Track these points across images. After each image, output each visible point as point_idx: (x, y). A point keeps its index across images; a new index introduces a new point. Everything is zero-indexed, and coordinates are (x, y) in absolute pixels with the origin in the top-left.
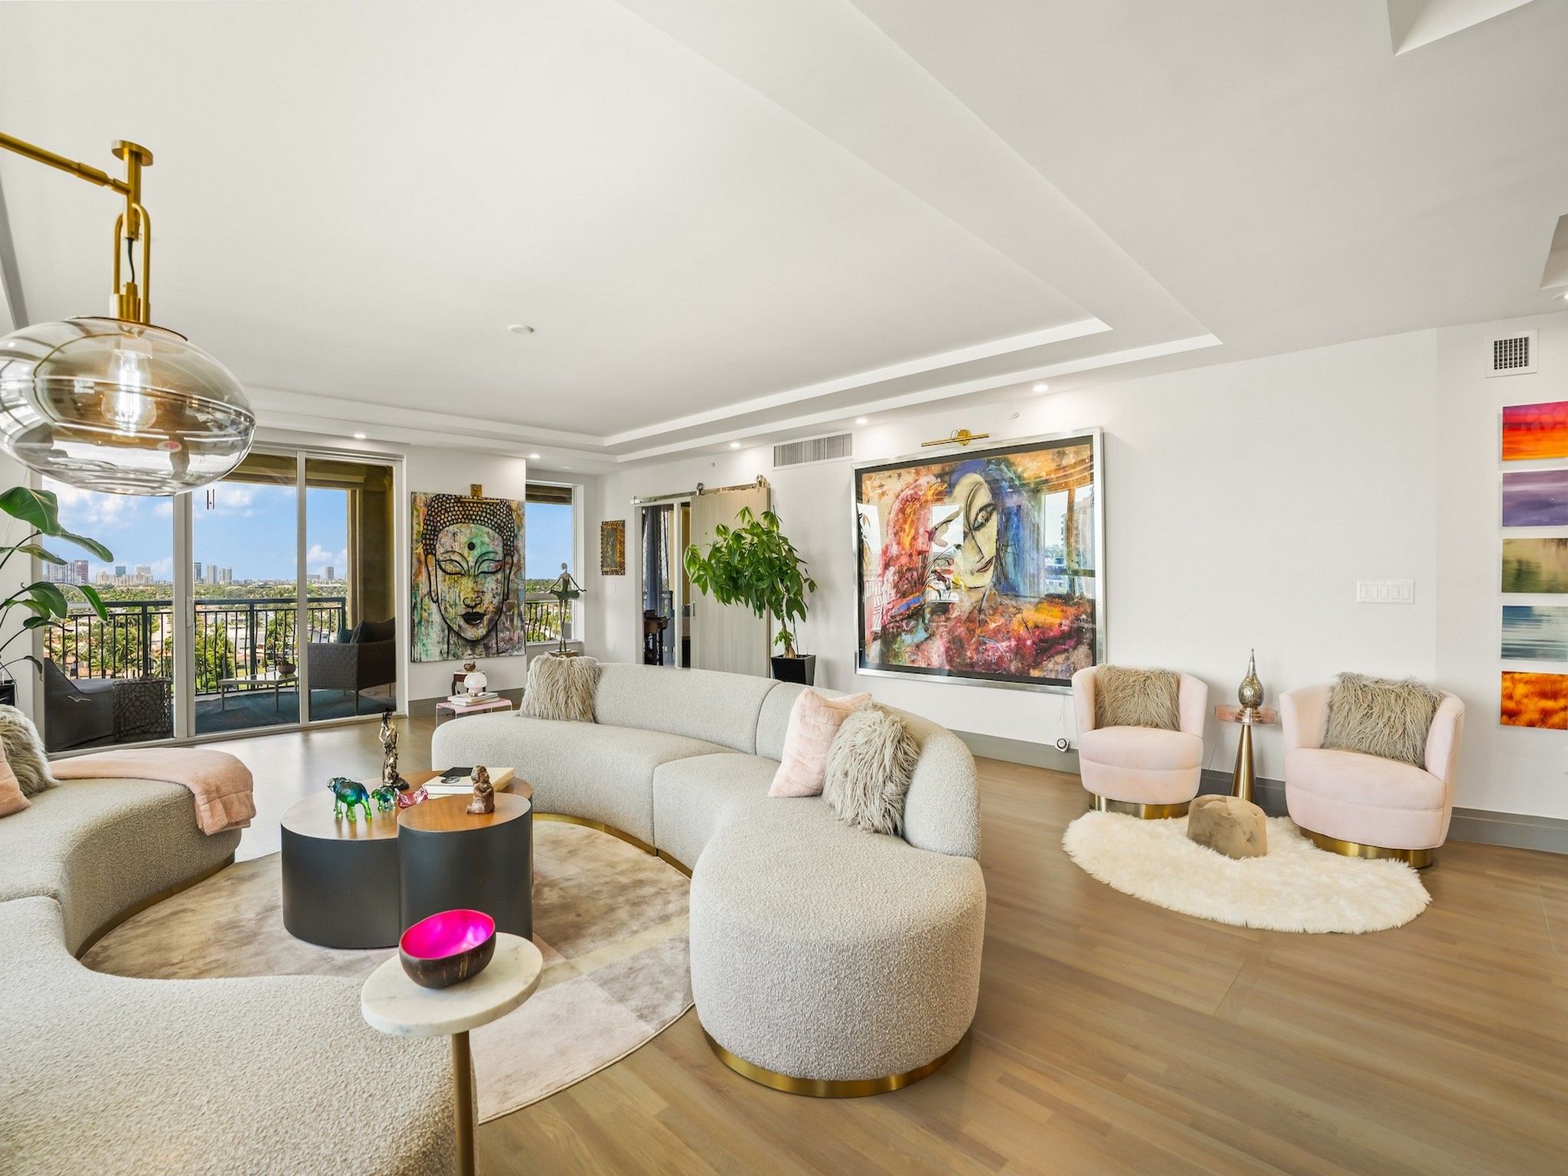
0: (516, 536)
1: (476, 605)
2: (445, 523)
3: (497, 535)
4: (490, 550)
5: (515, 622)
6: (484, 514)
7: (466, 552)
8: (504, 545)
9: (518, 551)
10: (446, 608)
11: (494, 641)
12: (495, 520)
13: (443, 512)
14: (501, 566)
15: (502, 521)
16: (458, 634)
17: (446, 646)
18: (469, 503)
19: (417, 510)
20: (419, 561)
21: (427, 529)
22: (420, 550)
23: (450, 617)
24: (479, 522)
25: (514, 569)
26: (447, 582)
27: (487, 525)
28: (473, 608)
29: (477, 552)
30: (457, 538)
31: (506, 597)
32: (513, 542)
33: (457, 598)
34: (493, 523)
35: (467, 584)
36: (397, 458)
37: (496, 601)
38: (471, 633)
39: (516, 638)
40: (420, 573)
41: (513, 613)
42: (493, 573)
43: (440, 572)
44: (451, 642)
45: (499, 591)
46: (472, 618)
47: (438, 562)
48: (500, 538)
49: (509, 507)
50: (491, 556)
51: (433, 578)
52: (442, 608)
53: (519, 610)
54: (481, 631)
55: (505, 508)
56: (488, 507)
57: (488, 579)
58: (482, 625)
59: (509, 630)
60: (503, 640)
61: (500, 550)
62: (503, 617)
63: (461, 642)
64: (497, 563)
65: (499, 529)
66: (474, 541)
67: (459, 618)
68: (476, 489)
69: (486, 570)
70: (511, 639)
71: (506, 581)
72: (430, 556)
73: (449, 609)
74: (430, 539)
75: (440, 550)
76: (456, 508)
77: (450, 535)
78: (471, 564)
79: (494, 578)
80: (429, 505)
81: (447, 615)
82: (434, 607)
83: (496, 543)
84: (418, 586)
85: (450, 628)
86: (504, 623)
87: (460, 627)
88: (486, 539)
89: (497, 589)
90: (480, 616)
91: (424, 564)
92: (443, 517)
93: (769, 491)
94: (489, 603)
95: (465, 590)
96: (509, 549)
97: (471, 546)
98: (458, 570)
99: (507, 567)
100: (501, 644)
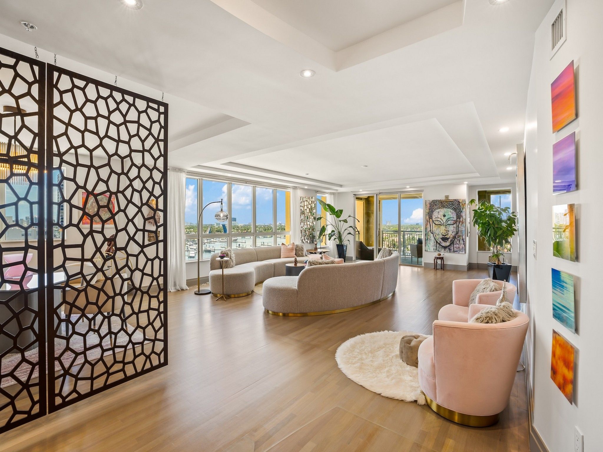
0: (461, 212)
1: (446, 235)
2: (435, 209)
4: (451, 217)
5: (461, 242)
6: (449, 205)
7: (442, 218)
8: (457, 215)
9: (462, 217)
10: (435, 235)
11: (453, 247)
12: (453, 206)
13: (435, 205)
14: (455, 222)
15: (456, 207)
16: (439, 244)
17: (435, 247)
18: (444, 202)
19: (427, 206)
20: (427, 221)
21: (430, 211)
22: (428, 218)
23: (437, 238)
24: (447, 208)
25: (461, 223)
26: (436, 227)
27: (450, 208)
28: (445, 236)
29: (446, 218)
30: (440, 213)
31: (457, 233)
32: (460, 214)
33: (439, 233)
34: (452, 208)
35: (443, 228)
37: (453, 234)
38: (444, 244)
39: (461, 247)
40: (428, 224)
41: (460, 238)
42: (453, 224)
43: (434, 224)
44: (437, 246)
45: (454, 231)
46: (445, 239)
47: (433, 221)
48: (455, 213)
49: (459, 202)
50: (452, 219)
51: (431, 226)
52: (434, 235)
53: (462, 238)
54: (448, 244)
55: (457, 202)
56: (450, 202)
57: (450, 227)
58: (448, 242)
59: (458, 244)
60: (456, 247)
61: (455, 217)
62: (456, 240)
63: (441, 247)
64: (454, 221)
65: (455, 209)
66: (445, 214)
67: (440, 239)
68: (447, 197)
69: (450, 224)
71: (457, 227)
73: (437, 236)
74: (430, 214)
75: (434, 217)
76: (439, 204)
77: (437, 212)
78: (444, 221)
79: (453, 226)
80: (430, 204)
81: (436, 238)
82: (432, 235)
83: (453, 214)
84: (427, 228)
85: (437, 242)
86: (456, 242)
87: (440, 242)
88: (450, 213)
89: (454, 230)
90: (448, 239)
91: (429, 222)
92: (435, 207)
94: (451, 235)
95: (442, 230)
96: (459, 216)
97: (444, 216)
98: (440, 223)
99: (458, 222)
100: (455, 249)
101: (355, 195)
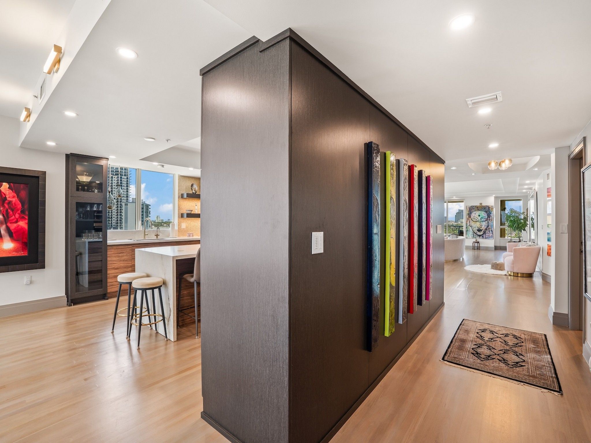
2: (473, 211)
3: (485, 213)
4: (484, 216)
5: (490, 232)
6: (482, 209)
7: (478, 217)
8: (487, 215)
9: (491, 216)
12: (485, 210)
13: (473, 209)
14: (487, 220)
15: (487, 210)
16: (476, 233)
17: (473, 235)
18: (479, 207)
19: (467, 209)
20: (468, 219)
21: (469, 213)
22: (468, 217)
24: (481, 211)
25: (490, 220)
26: (474, 223)
27: (483, 211)
28: (479, 228)
29: (480, 217)
30: (476, 214)
31: (488, 226)
32: (490, 214)
33: (476, 226)
35: (478, 224)
36: (464, 200)
37: (485, 227)
38: (479, 233)
39: (490, 236)
40: (468, 221)
41: (490, 230)
43: (472, 221)
45: (486, 225)
46: (479, 230)
47: (471, 219)
49: (489, 207)
50: (484, 218)
51: (470, 222)
52: (472, 228)
54: (481, 233)
55: (487, 207)
56: (484, 207)
57: (483, 223)
60: (487, 235)
63: (477, 235)
65: (486, 212)
66: (480, 215)
67: (476, 230)
68: (481, 204)
69: (483, 221)
71: (488, 223)
73: (474, 228)
74: (470, 215)
75: (472, 217)
76: (476, 208)
77: (474, 214)
78: (479, 219)
79: (485, 222)
80: (470, 208)
81: (473, 230)
84: (468, 224)
85: (474, 232)
86: (487, 232)
88: (483, 214)
90: (481, 230)
94: (483, 228)
95: (478, 225)
96: (489, 216)
98: (476, 220)
100: (486, 237)
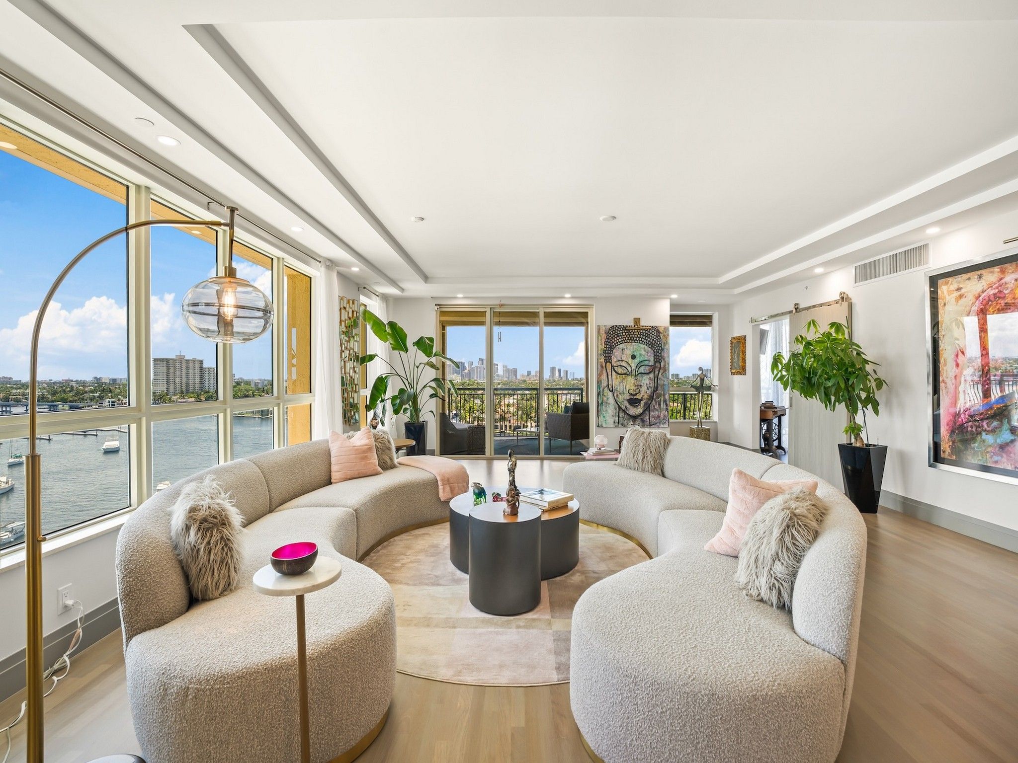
0: (662, 349)
1: (636, 394)
2: (617, 343)
3: (649, 350)
4: (645, 359)
5: (662, 406)
6: (642, 336)
7: (630, 360)
8: (655, 355)
9: (664, 359)
10: (617, 395)
11: (648, 417)
12: (649, 340)
13: (616, 336)
14: (653, 369)
15: (653, 340)
16: (624, 411)
17: (617, 418)
18: (632, 330)
19: (601, 336)
20: (602, 367)
21: (606, 348)
22: (602, 360)
23: (620, 401)
24: (639, 342)
25: (661, 371)
26: (618, 379)
27: (643, 343)
28: (634, 395)
29: (637, 361)
30: (625, 352)
31: (656, 389)
32: (661, 353)
33: (625, 389)
34: (647, 342)
35: (630, 380)
36: (589, 306)
37: (649, 392)
38: (633, 411)
39: (662, 416)
40: (602, 373)
41: (660, 399)
42: (648, 374)
43: (614, 373)
44: (620, 416)
45: (651, 385)
46: (634, 402)
47: (613, 367)
48: (652, 351)
49: (658, 331)
50: (646, 363)
51: (610, 377)
52: (615, 395)
53: (664, 398)
54: (639, 410)
55: (655, 332)
56: (644, 331)
57: (644, 378)
58: (640, 407)
59: (657, 411)
60: (654, 417)
61: (652, 359)
62: (654, 402)
63: (626, 416)
64: (650, 367)
65: (651, 345)
66: (635, 354)
67: (625, 402)
68: (637, 321)
69: (643, 372)
70: (659, 417)
71: (656, 379)
72: (608, 364)
73: (620, 396)
74: (608, 353)
75: (614, 360)
76: (624, 334)
77: (620, 350)
78: (633, 368)
79: (648, 376)
80: (607, 333)
81: (618, 400)
82: (610, 394)
83: (649, 354)
84: (601, 382)
85: (620, 408)
86: (654, 406)
87: (626, 407)
88: (643, 352)
89: (650, 384)
90: (639, 401)
91: (605, 368)
92: (616, 339)
93: (850, 306)
94: (644, 393)
95: (629, 384)
96: (658, 358)
97: (633, 357)
98: (625, 371)
99: (657, 369)
100: (652, 419)
101: (439, 305)
